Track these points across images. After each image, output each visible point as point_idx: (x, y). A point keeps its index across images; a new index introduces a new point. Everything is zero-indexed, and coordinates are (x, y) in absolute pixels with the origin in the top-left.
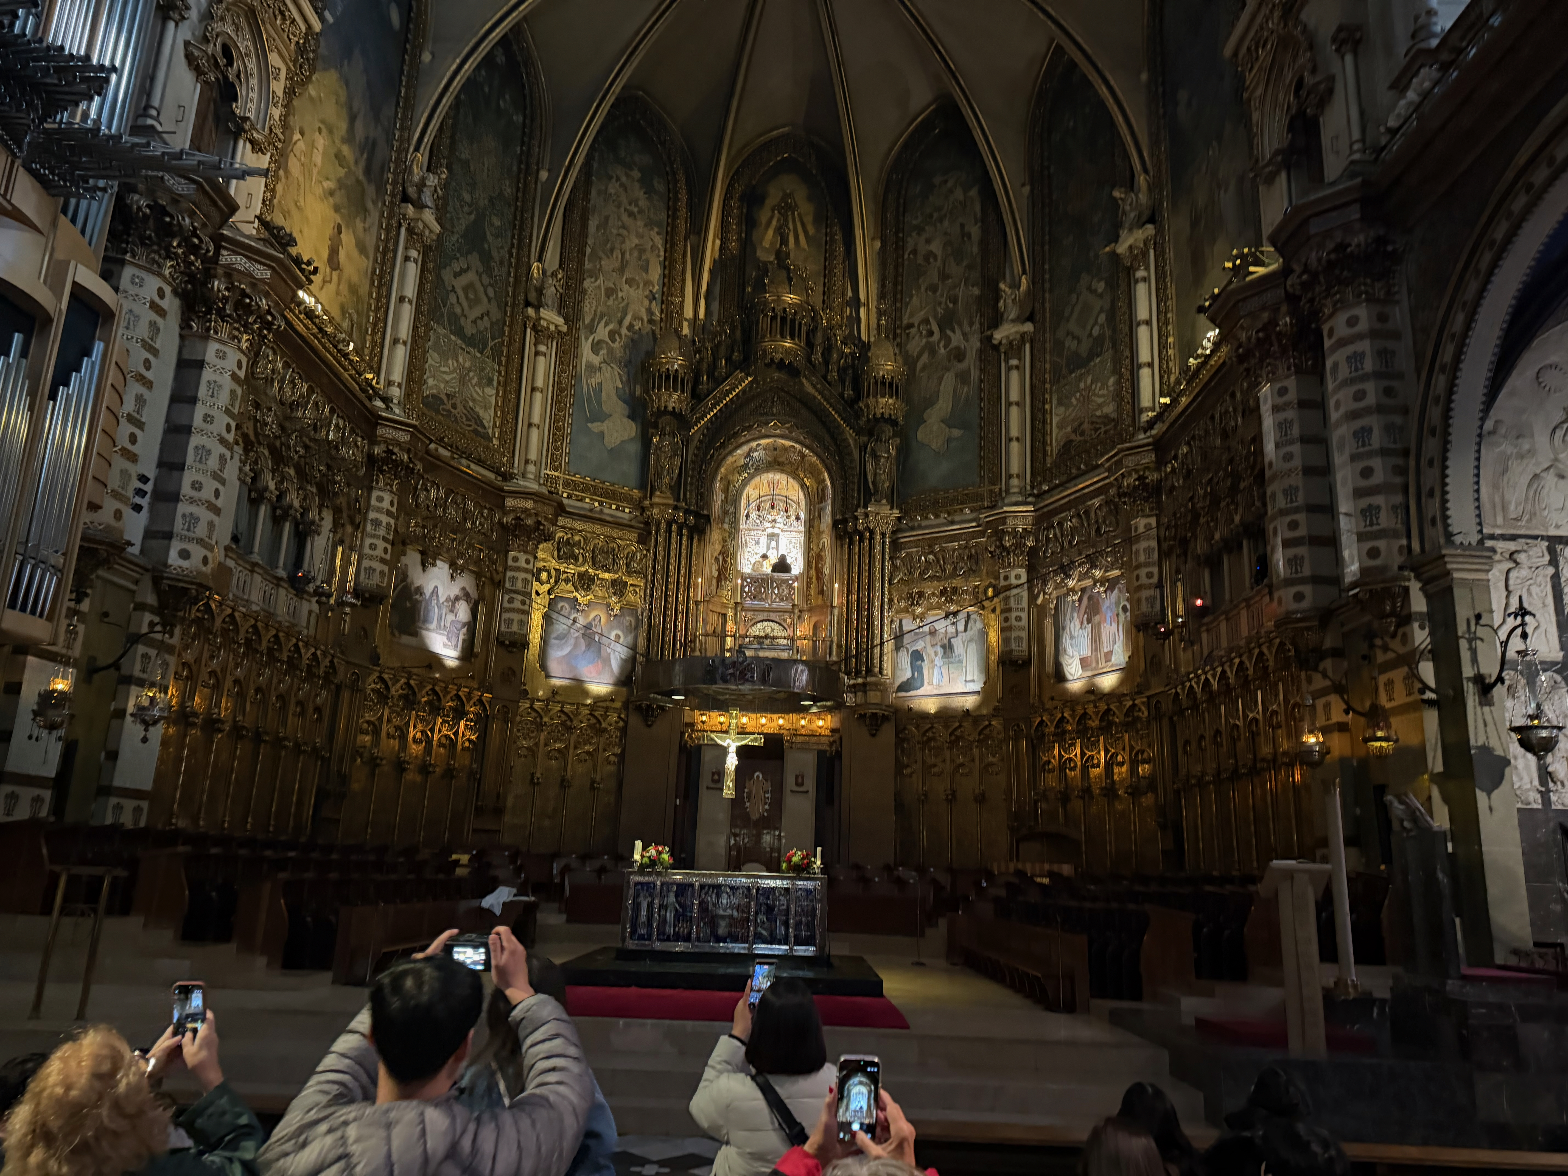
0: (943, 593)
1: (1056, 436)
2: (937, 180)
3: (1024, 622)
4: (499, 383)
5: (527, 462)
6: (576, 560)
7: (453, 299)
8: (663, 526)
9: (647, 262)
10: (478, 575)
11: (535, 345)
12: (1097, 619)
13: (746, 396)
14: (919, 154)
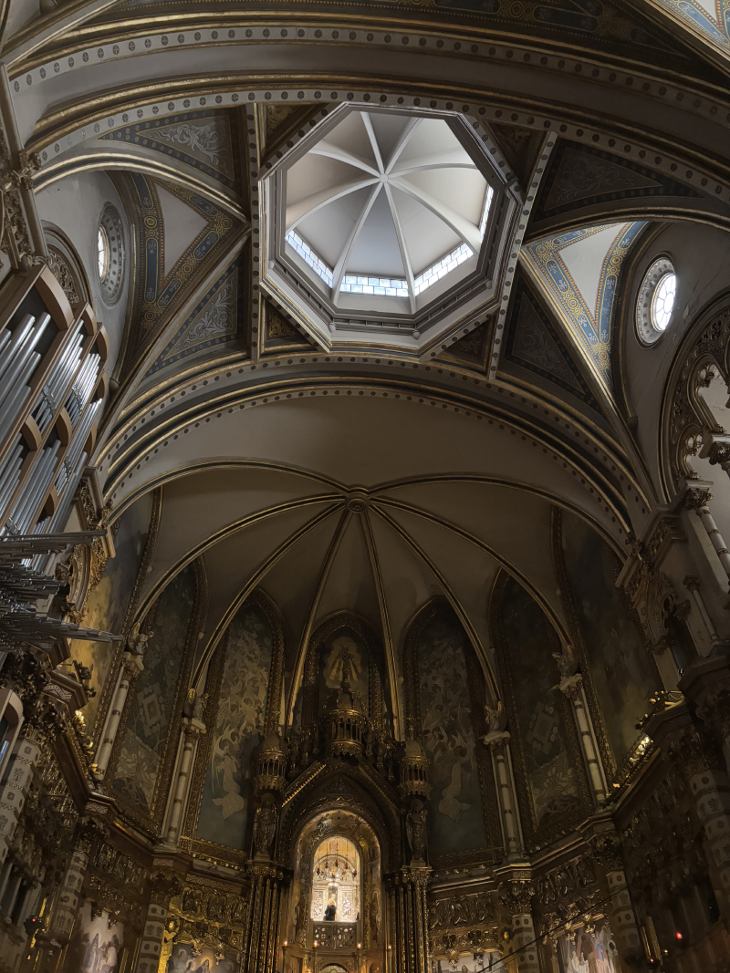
0: (470, 937)
1: (537, 810)
2: (436, 643)
3: (535, 961)
4: (160, 769)
5: (170, 829)
6: (196, 910)
7: (141, 713)
8: (261, 880)
9: (258, 687)
10: (126, 924)
11: (185, 743)
12: (591, 956)
13: (319, 781)
14: (426, 624)
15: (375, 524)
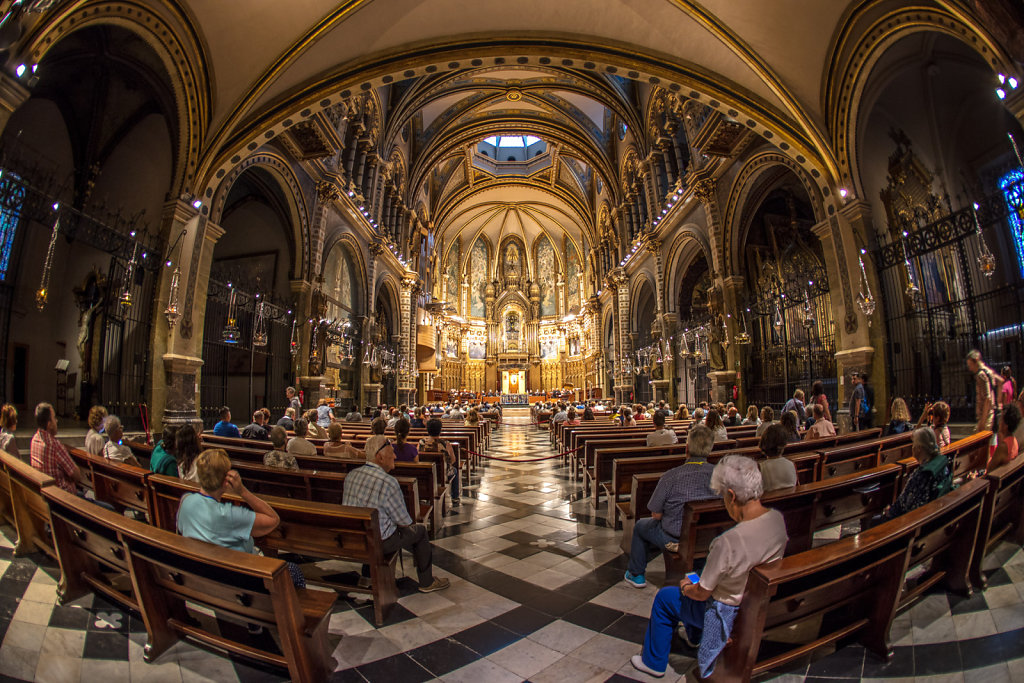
2: (544, 247)
4: (458, 300)
5: (463, 316)
8: (490, 325)
9: (483, 267)
11: (463, 291)
13: (506, 296)
14: (541, 240)
15: (520, 212)
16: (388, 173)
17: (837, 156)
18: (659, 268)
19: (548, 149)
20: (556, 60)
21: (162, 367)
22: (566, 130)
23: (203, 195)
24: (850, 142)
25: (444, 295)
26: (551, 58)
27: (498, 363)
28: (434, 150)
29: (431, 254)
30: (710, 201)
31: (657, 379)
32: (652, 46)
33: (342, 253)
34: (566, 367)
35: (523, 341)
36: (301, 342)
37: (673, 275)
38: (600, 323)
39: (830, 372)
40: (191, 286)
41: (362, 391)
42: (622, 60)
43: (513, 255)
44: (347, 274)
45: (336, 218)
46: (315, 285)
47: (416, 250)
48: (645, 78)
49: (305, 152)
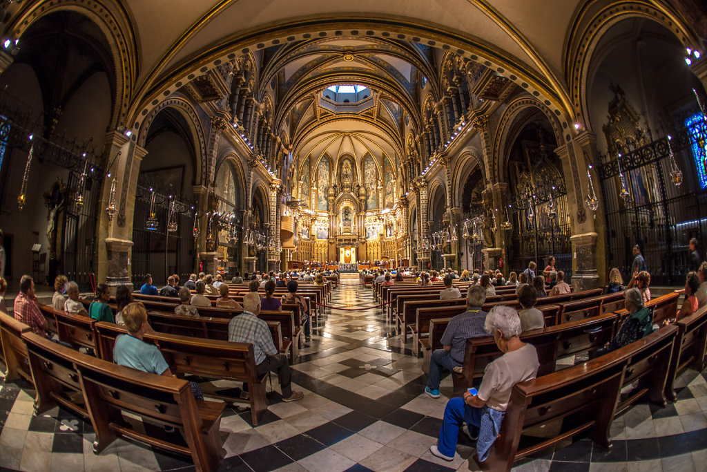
2: (369, 162)
4: (309, 199)
5: (313, 209)
8: (332, 216)
9: (327, 176)
11: (313, 192)
13: (342, 197)
14: (366, 158)
15: (353, 138)
16: (261, 111)
17: (573, 100)
18: (448, 177)
19: (372, 94)
20: (378, 33)
21: (105, 247)
22: (384, 81)
23: (132, 127)
24: (582, 91)
25: (300, 195)
26: (374, 31)
27: (337, 242)
28: (292, 95)
29: (291, 167)
30: (484, 131)
31: (447, 253)
32: (444, 24)
33: (229, 167)
34: (384, 245)
35: (354, 227)
36: (201, 228)
37: (458, 182)
38: (407, 213)
39: (567, 250)
40: (124, 191)
41: (243, 262)
42: (424, 33)
43: (347, 168)
44: (233, 181)
45: (225, 142)
46: (210, 189)
47: (280, 164)
48: (439, 45)
49: (203, 97)
